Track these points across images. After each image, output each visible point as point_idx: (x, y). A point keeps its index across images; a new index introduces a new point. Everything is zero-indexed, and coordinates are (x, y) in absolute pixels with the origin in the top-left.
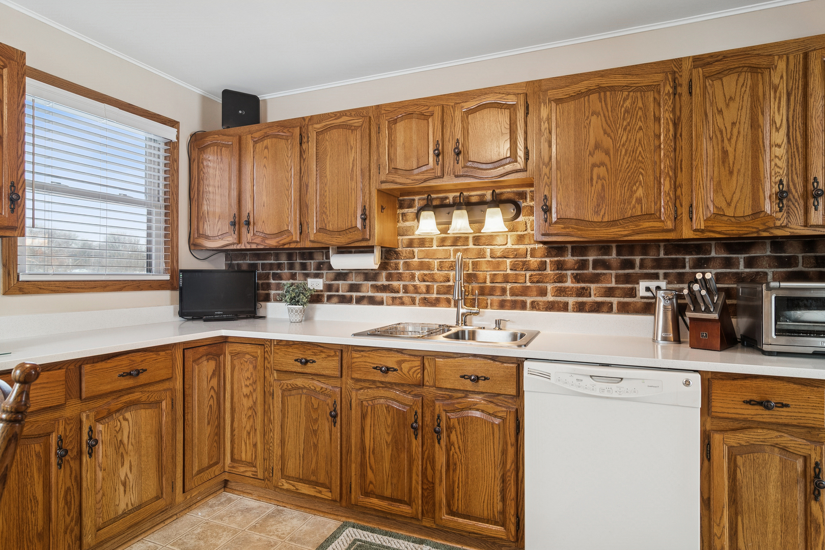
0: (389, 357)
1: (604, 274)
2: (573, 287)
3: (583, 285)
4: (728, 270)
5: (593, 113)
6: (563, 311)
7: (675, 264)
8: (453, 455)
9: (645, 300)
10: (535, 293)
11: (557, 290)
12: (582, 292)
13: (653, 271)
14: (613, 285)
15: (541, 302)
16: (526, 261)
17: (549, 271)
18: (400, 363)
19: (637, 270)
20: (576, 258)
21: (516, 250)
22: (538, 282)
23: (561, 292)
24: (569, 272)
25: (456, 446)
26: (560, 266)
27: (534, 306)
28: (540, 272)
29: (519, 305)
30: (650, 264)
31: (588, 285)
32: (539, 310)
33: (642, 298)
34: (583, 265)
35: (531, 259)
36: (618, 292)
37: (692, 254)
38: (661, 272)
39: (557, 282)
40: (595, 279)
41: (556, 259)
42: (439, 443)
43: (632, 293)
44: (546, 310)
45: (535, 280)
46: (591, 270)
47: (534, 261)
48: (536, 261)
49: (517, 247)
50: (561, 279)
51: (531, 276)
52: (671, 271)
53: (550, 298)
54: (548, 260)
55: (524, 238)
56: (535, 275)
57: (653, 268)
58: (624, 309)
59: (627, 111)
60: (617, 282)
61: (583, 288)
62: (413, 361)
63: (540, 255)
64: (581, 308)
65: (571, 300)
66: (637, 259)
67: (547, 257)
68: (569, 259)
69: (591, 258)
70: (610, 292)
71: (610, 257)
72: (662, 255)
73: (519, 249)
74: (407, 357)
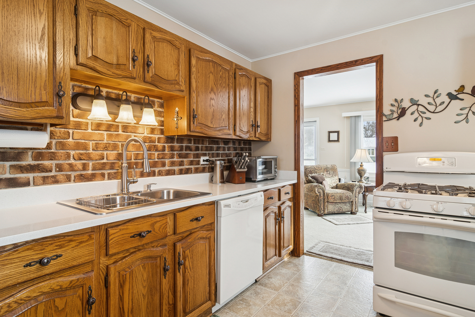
0: (145, 223)
1: (190, 153)
2: (177, 161)
3: (181, 159)
4: (224, 152)
5: (211, 72)
6: (173, 175)
7: (211, 149)
8: (187, 274)
9: (202, 166)
10: (160, 165)
11: (171, 163)
12: (181, 164)
13: (205, 152)
14: (192, 159)
15: (163, 170)
16: (156, 145)
17: (166, 152)
18: (153, 225)
19: (200, 152)
20: (179, 144)
21: (150, 137)
22: (162, 158)
23: (173, 164)
24: (175, 152)
25: (189, 268)
26: (172, 149)
27: (160, 174)
28: (163, 152)
29: (152, 174)
30: (204, 148)
31: (183, 159)
32: (162, 175)
33: (202, 165)
34: (181, 148)
35: (158, 144)
36: (194, 163)
37: (216, 145)
38: (207, 152)
39: (171, 158)
40: (186, 156)
41: (170, 144)
42: (179, 272)
43: (198, 163)
44: (166, 175)
45: (161, 157)
46: (184, 152)
47: (160, 145)
48: (161, 145)
49: (150, 135)
50: (172, 157)
51: (158, 154)
52: (210, 152)
53: (167, 168)
54: (166, 145)
55: (155, 130)
56: (160, 154)
57: (205, 151)
58: (197, 171)
59: (221, 77)
60: (194, 158)
61: (182, 161)
62: (162, 220)
63: (162, 142)
64: (181, 172)
65: (176, 168)
66: (200, 146)
67: (166, 143)
68: (176, 145)
69: (184, 145)
70: (191, 163)
71: (191, 145)
72: (207, 145)
73: (152, 137)
74: (158, 219)
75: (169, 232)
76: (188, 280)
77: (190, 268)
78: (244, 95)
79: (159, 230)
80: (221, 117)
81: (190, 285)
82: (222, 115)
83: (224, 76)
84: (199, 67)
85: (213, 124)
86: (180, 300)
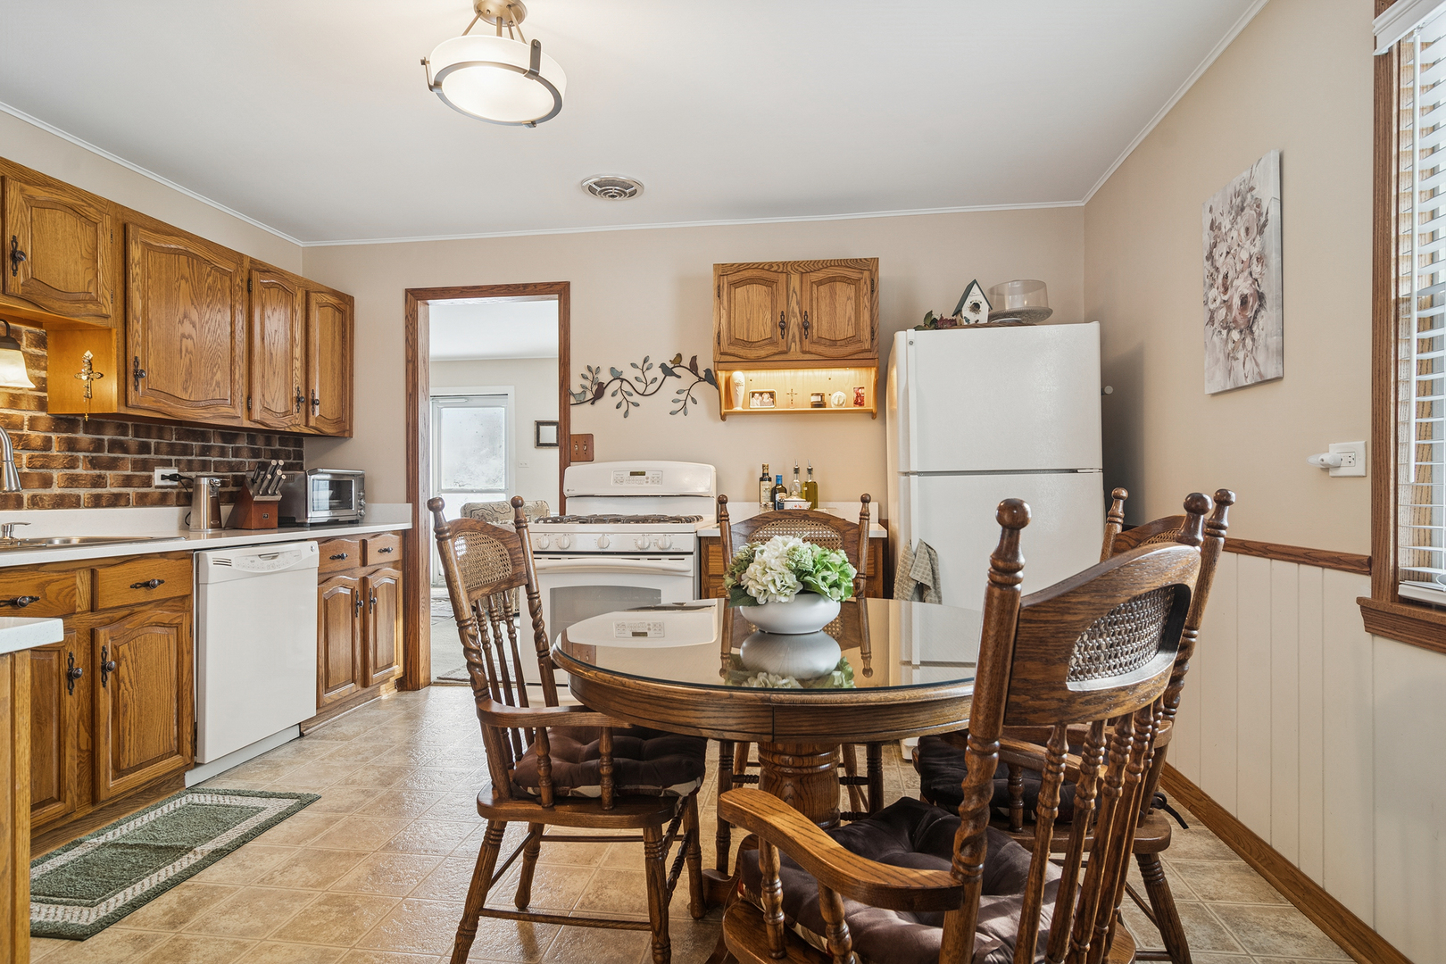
0: (24, 580)
1: (123, 459)
2: (87, 475)
3: (98, 472)
4: (222, 459)
5: (183, 277)
6: (75, 507)
7: (186, 450)
8: (123, 693)
9: (160, 490)
10: (37, 483)
11: (68, 479)
12: (98, 482)
13: (166, 457)
14: (129, 472)
15: (45, 495)
16: (23, 435)
17: (54, 452)
18: (42, 586)
19: (152, 456)
20: (90, 436)
21: (7, 416)
22: (42, 467)
23: (73, 481)
24: (81, 455)
25: (127, 681)
26: (71, 445)
27: (36, 503)
28: (44, 453)
29: (12, 502)
30: (164, 448)
31: (103, 472)
32: (43, 507)
33: (157, 487)
34: (98, 446)
35: (29, 432)
36: (136, 481)
37: (198, 441)
38: (174, 458)
39: (68, 468)
40: (112, 464)
41: (65, 435)
42: (104, 686)
43: (147, 482)
44: (54, 508)
45: (38, 464)
46: (106, 454)
47: (36, 436)
48: (38, 436)
49: (6, 411)
50: (72, 464)
51: (32, 457)
52: (181, 458)
53: (56, 490)
54: (54, 436)
55: (20, 400)
56: (37, 457)
57: (167, 454)
58: (142, 501)
59: (209, 288)
60: (134, 469)
61: (99, 476)
62: (64, 579)
63: (43, 428)
64: (97, 502)
65: (84, 493)
66: (153, 442)
67: (55, 431)
68: (82, 436)
69: (106, 438)
70: (127, 481)
71: (126, 438)
72: (174, 441)
73: (13, 415)
74: (55, 576)
75: (79, 606)
76: (126, 706)
77: (130, 682)
78: (276, 331)
79: (57, 598)
80: (212, 378)
81: (132, 713)
82: (214, 374)
83: (219, 286)
84: (150, 266)
85: (189, 391)
86: (107, 743)
